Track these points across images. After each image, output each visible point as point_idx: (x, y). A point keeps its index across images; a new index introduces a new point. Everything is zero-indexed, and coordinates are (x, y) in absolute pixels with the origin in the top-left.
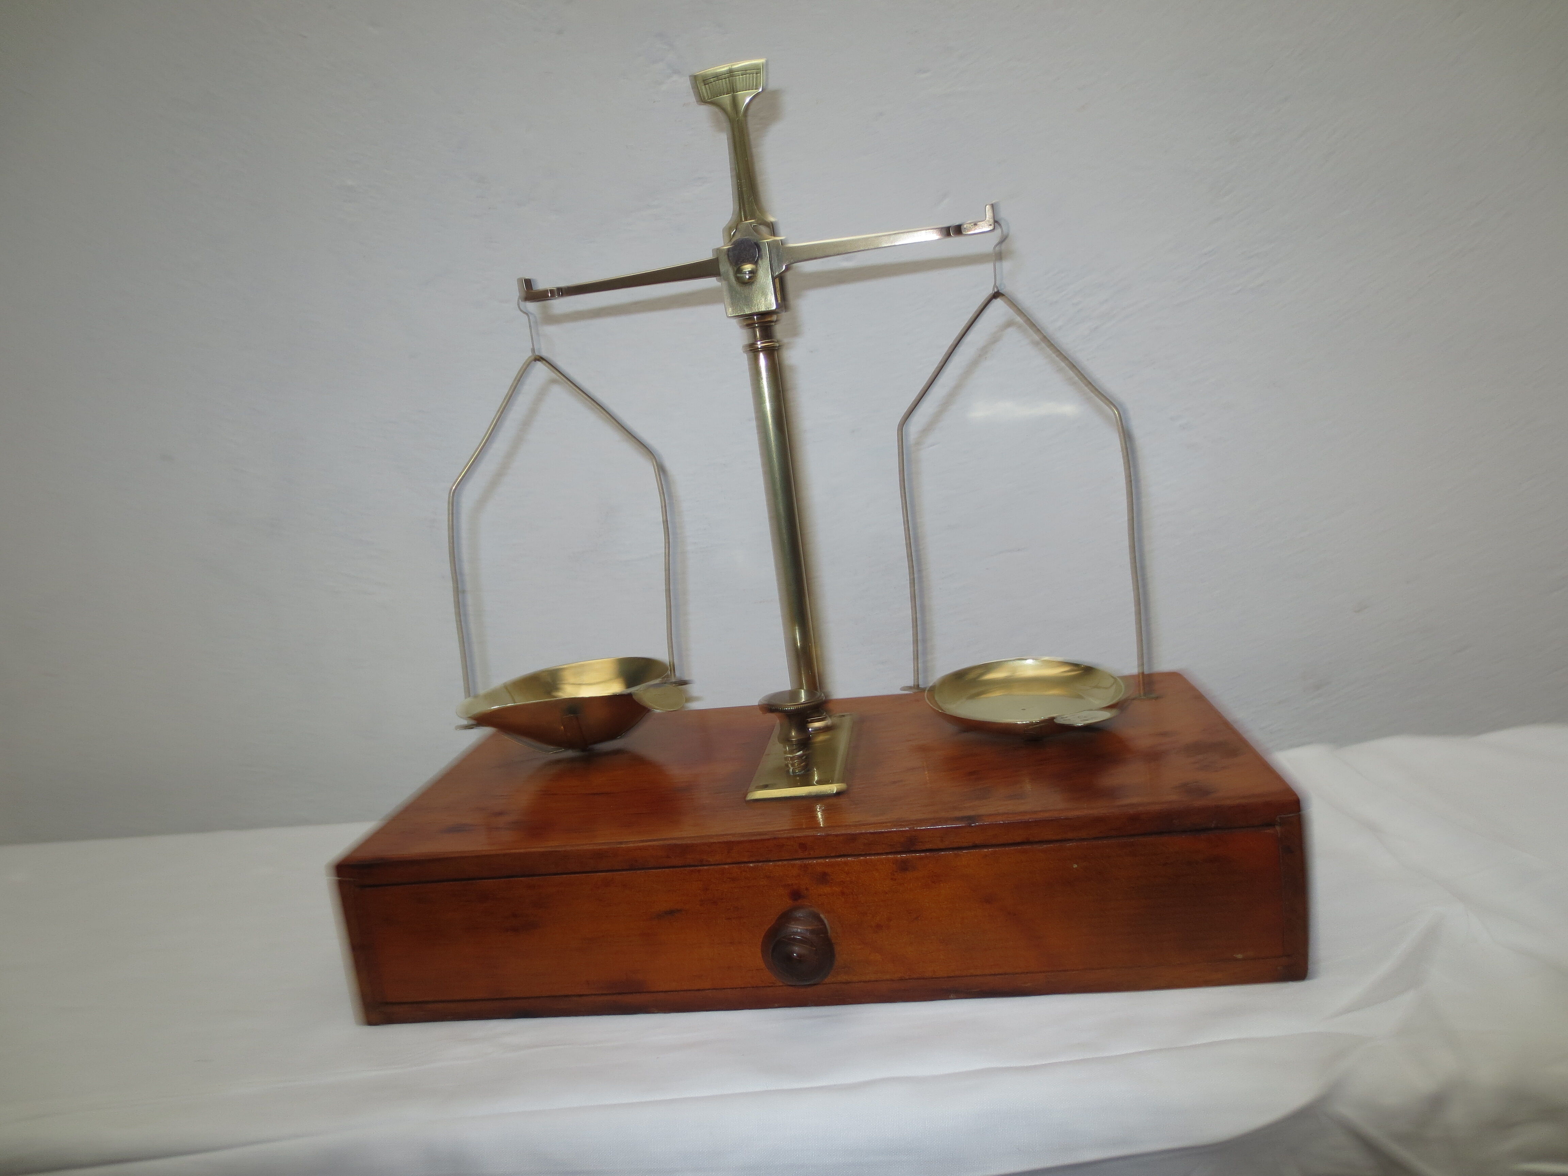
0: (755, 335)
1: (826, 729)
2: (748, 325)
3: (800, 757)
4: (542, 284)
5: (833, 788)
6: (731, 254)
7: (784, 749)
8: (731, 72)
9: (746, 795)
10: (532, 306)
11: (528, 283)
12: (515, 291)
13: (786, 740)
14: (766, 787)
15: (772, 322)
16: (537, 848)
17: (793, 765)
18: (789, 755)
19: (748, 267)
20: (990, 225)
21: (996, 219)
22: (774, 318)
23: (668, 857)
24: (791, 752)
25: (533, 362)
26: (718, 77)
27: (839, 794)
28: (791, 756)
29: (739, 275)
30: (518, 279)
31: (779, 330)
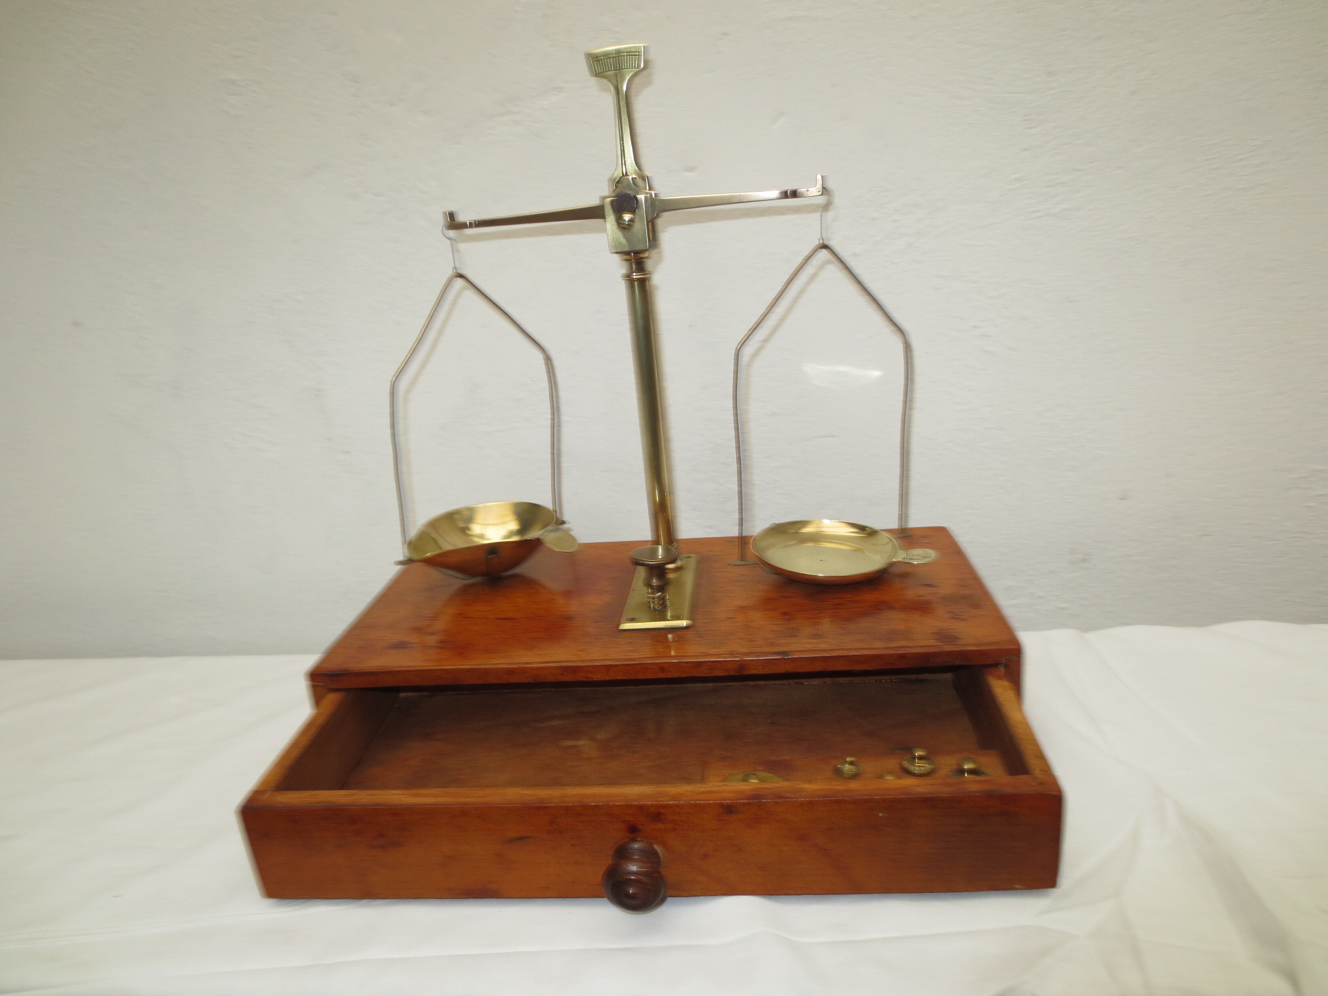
0: (632, 268)
1: (678, 569)
2: (626, 260)
3: (659, 597)
4: (462, 217)
5: (684, 623)
6: (615, 204)
7: (647, 591)
8: (618, 52)
9: (618, 625)
10: (452, 233)
11: (452, 215)
12: (441, 221)
13: (649, 585)
14: (633, 620)
15: (645, 258)
16: (464, 665)
17: (653, 603)
18: (651, 596)
19: (627, 217)
20: (820, 191)
21: (824, 186)
22: (646, 255)
23: (562, 674)
24: (653, 593)
25: (455, 278)
26: (607, 55)
27: (687, 628)
28: (653, 596)
29: (620, 221)
30: (443, 213)
31: (649, 264)
